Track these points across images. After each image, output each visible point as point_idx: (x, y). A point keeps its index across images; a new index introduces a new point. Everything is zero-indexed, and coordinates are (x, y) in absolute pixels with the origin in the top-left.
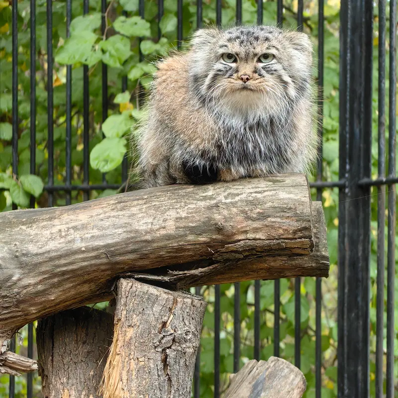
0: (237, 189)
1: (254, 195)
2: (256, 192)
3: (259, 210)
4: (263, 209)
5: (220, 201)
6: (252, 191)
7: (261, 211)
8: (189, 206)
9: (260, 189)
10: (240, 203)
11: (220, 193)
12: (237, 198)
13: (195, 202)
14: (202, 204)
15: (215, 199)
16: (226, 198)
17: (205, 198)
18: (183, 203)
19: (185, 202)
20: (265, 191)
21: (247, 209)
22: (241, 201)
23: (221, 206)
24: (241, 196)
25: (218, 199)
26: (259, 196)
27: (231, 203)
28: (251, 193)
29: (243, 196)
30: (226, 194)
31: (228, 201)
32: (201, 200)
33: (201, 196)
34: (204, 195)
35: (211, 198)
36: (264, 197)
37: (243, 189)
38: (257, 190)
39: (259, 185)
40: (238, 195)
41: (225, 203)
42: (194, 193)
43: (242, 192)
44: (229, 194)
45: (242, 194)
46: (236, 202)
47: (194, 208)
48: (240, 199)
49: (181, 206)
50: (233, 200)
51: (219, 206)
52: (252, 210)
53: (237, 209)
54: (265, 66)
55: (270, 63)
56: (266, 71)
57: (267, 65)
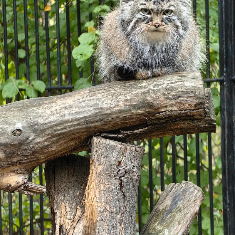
0: (160, 81)
1: (170, 84)
2: (171, 83)
3: (173, 93)
4: (176, 93)
5: (150, 89)
6: (169, 82)
7: (175, 94)
8: (132, 92)
9: (174, 81)
10: (162, 90)
11: (150, 84)
12: (160, 87)
13: (135, 90)
14: (140, 91)
15: (147, 88)
16: (154, 87)
17: (141, 88)
18: (128, 91)
19: (130, 90)
20: (176, 82)
21: (166, 93)
23: (151, 92)
24: (163, 86)
25: (149, 88)
26: (173, 85)
27: (157, 90)
28: (169, 83)
29: (164, 85)
30: (154, 84)
31: (155, 89)
32: (139, 89)
33: (139, 86)
34: (141, 85)
35: (145, 87)
36: (176, 86)
37: (163, 81)
38: (172, 81)
39: (173, 79)
40: (161, 85)
41: (153, 90)
42: (134, 85)
43: (163, 83)
44: (155, 85)
45: (163, 84)
46: (160, 89)
47: (135, 93)
48: (162, 87)
49: (127, 93)
50: (158, 88)
51: (149, 92)
52: (169, 94)
53: (161, 93)
54: (167, 17)
55: (170, 16)
56: (168, 20)
57: (168, 17)
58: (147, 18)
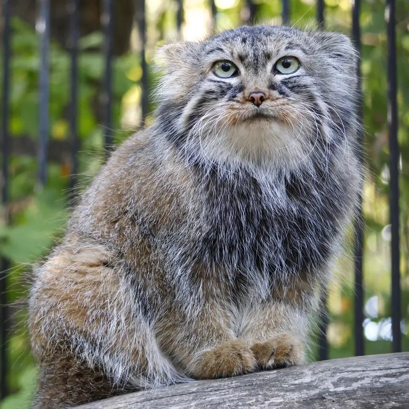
0: (353, 371)
1: (383, 380)
2: (387, 376)
3: (393, 403)
4: (399, 402)
5: (327, 391)
6: (379, 373)
7: (397, 405)
8: (272, 400)
9: (394, 371)
10: (359, 394)
11: (324, 378)
12: (355, 385)
13: (282, 394)
14: (295, 396)
15: (316, 387)
16: (336, 385)
17: (299, 388)
18: (260, 396)
19: (265, 395)
20: (402, 374)
21: (373, 402)
22: (363, 389)
23: (329, 398)
24: (363, 382)
25: (322, 387)
26: (393, 380)
27: (345, 392)
28: (379, 377)
29: (366, 382)
30: (335, 379)
31: (341, 389)
32: (293, 391)
33: (292, 385)
34: (297, 382)
35: (309, 386)
36: (402, 382)
37: (364, 371)
38: (389, 372)
39: (391, 365)
40: (356, 380)
41: (336, 393)
42: (279, 381)
43: (363, 376)
44: (340, 380)
45: (363, 378)
46: (354, 391)
47: (281, 403)
48: (360, 386)
49: (257, 401)
50: (348, 388)
51: (324, 398)
52: (382, 404)
53: (357, 402)
54: (286, 79)
55: (294, 75)
56: (289, 88)
57: (290, 78)
58: (230, 87)
